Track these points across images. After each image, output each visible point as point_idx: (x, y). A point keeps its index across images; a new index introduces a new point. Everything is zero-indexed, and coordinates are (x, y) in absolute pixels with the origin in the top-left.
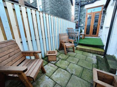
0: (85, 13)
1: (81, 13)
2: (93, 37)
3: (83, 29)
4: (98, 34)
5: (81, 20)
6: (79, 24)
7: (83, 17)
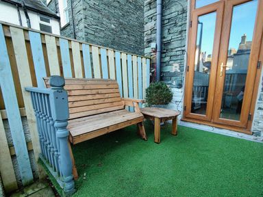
0: (184, 11)
1: (168, 12)
2: (225, 132)
3: (180, 86)
4: (250, 118)
5: (169, 43)
6: (161, 63)
7: (175, 29)
